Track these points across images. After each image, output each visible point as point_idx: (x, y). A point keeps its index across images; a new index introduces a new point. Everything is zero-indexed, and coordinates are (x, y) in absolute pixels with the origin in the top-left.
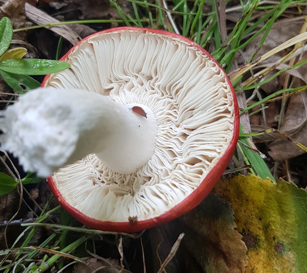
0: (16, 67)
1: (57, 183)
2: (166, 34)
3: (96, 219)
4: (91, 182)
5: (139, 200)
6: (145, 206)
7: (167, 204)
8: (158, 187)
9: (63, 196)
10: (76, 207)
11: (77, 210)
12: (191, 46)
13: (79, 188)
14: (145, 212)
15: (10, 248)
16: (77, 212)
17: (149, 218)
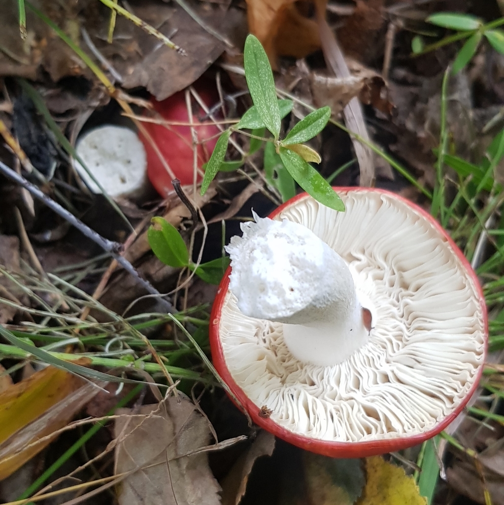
0: (295, 166)
1: (226, 304)
2: (463, 264)
3: (232, 375)
4: (254, 331)
5: (286, 397)
6: (287, 410)
7: (309, 430)
8: (314, 402)
9: (221, 322)
10: (223, 344)
11: (221, 348)
12: (478, 301)
13: (240, 329)
14: (282, 415)
15: (124, 317)
16: (220, 350)
17: (281, 425)
